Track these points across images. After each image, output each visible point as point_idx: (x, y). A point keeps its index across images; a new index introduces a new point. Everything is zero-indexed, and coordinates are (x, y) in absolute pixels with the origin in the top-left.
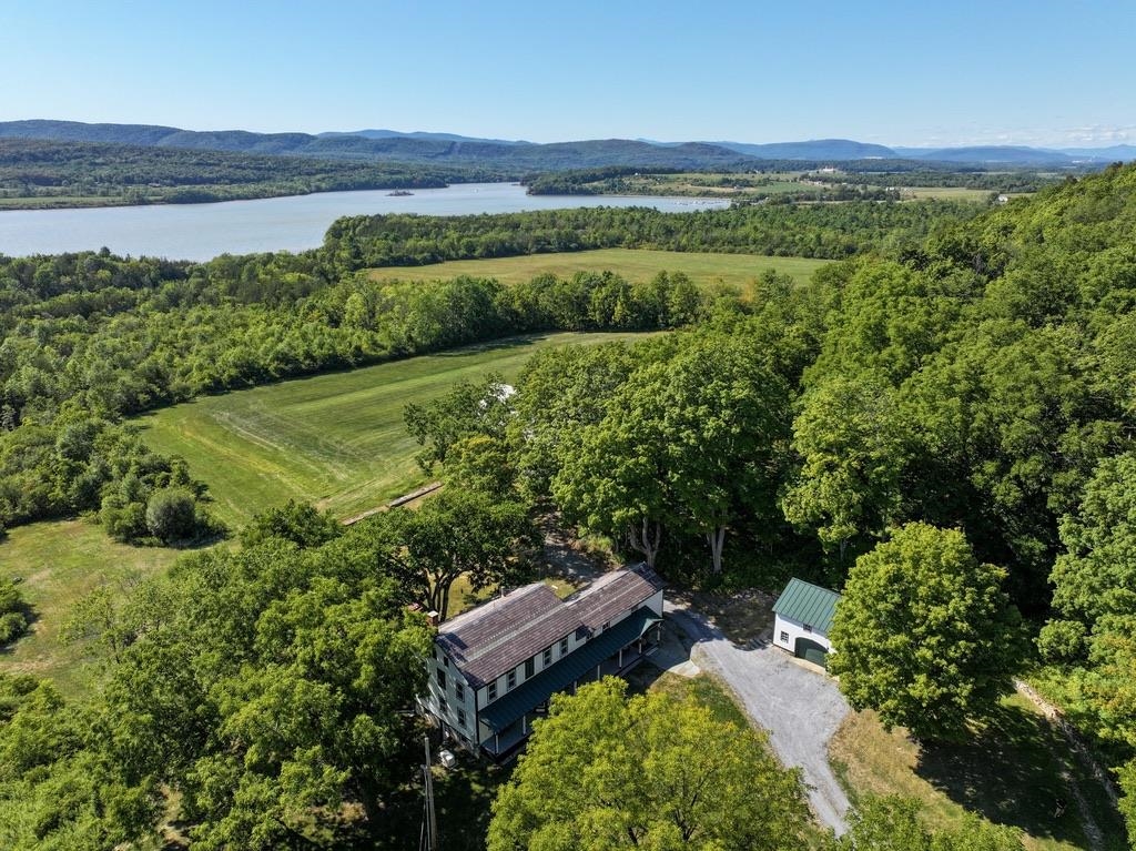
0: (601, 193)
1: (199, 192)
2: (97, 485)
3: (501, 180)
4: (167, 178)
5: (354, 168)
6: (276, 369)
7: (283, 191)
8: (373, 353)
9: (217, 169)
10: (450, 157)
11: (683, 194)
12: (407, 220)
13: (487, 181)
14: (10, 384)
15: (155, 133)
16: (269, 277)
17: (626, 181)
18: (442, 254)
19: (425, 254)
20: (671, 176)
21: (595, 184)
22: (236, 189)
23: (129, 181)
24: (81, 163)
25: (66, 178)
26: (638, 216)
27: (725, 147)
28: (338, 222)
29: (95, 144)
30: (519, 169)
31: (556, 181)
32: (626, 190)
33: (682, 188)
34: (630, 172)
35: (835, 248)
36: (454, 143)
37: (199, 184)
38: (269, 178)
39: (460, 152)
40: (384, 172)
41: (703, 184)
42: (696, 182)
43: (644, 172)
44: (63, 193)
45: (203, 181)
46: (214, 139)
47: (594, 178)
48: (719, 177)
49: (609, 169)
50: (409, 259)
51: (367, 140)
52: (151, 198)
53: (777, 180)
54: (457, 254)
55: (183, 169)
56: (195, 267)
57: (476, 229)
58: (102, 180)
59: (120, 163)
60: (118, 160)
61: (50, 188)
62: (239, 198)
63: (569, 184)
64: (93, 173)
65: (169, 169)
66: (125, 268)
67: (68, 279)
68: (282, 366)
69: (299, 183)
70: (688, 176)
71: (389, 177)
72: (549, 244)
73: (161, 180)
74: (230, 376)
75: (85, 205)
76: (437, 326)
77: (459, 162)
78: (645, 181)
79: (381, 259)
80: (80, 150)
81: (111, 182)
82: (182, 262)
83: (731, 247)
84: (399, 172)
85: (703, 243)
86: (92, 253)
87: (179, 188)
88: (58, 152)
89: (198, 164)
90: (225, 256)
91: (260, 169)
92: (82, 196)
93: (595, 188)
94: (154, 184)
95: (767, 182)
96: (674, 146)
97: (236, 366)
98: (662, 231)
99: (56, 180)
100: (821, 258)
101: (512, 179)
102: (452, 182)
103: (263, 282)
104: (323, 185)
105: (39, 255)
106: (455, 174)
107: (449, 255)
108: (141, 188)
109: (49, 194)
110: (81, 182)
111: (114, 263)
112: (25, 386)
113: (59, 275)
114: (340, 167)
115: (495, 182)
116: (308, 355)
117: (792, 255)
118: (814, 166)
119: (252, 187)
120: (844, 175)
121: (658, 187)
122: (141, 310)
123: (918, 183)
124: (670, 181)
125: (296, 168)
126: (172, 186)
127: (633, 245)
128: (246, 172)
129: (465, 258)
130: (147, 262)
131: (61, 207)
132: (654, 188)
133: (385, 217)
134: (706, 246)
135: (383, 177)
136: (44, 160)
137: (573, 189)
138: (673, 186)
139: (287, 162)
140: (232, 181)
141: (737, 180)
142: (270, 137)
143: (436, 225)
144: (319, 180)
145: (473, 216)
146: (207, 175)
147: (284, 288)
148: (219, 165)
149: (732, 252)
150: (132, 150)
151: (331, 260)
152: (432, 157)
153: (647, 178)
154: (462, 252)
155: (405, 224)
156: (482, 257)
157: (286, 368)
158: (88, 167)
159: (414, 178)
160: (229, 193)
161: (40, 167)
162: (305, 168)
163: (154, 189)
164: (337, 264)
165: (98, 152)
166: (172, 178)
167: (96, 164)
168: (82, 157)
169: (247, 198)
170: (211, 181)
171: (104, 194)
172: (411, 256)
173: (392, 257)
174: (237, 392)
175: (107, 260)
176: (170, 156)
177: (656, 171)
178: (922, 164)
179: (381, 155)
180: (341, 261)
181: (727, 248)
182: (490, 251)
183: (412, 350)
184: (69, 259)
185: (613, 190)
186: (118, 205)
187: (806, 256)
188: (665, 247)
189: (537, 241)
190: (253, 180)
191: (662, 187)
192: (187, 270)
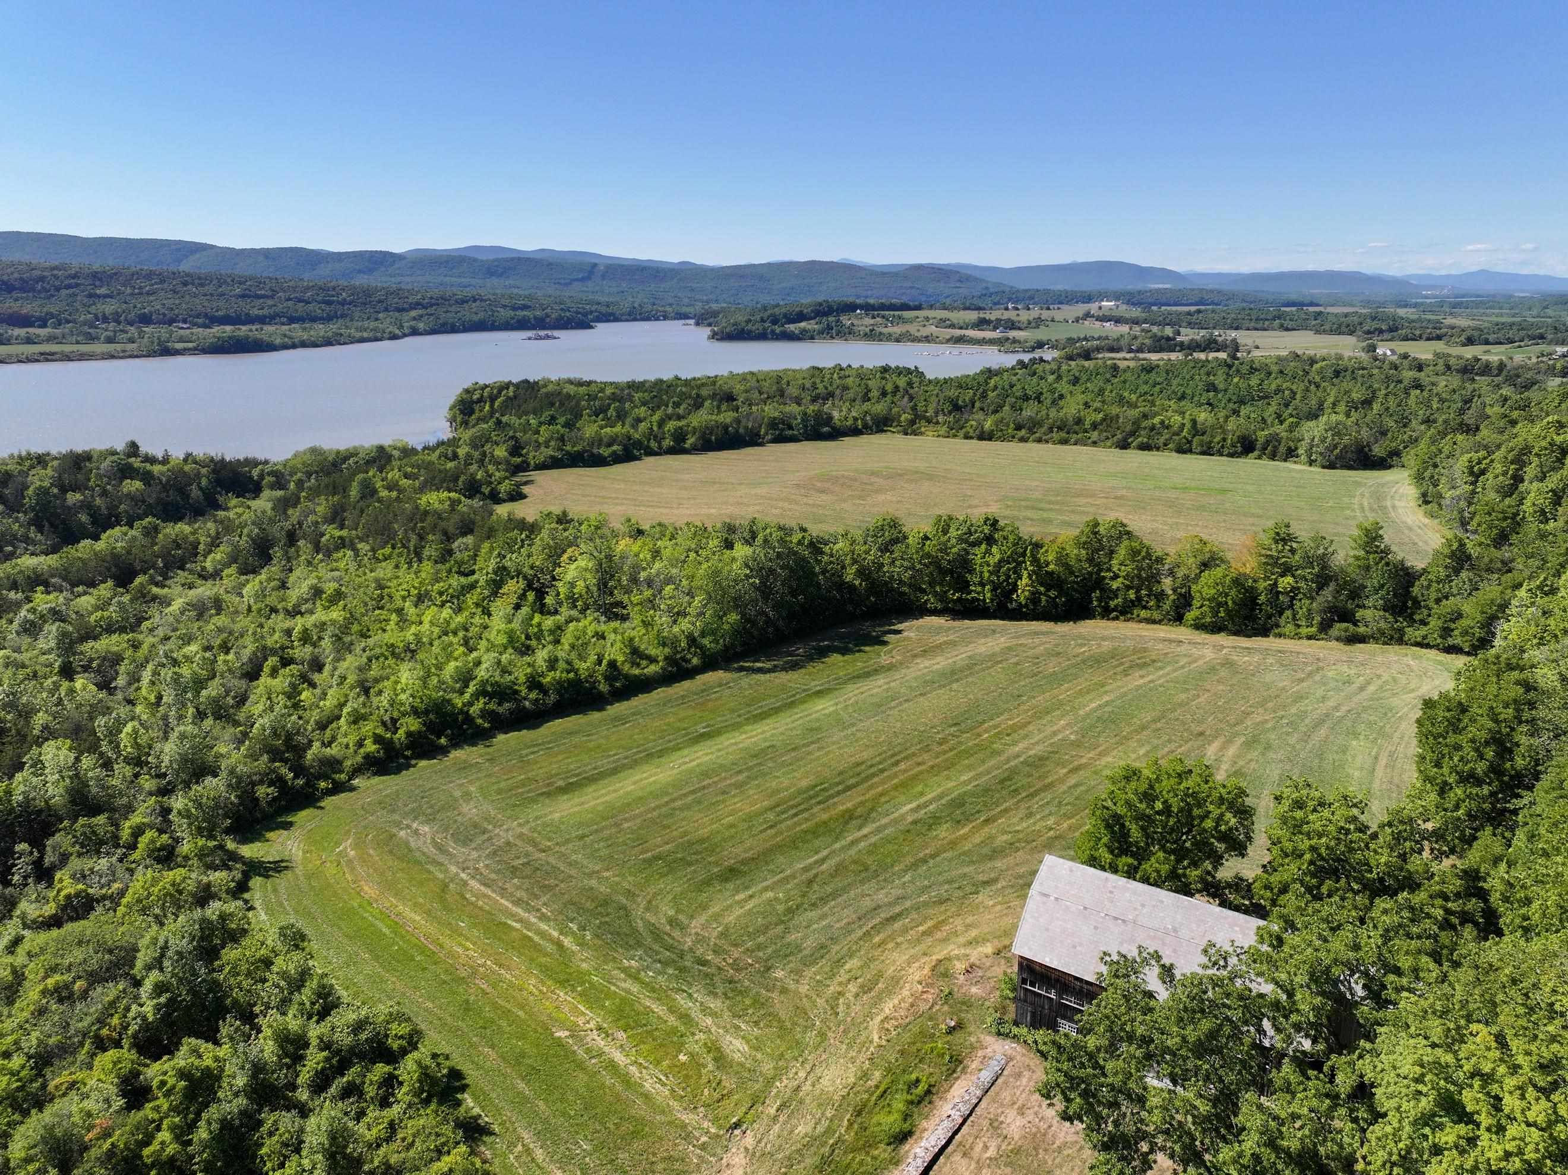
0: (812, 338)
1: (247, 337)
2: (250, 1121)
3: (666, 318)
4: (198, 316)
5: (463, 302)
6: (484, 714)
7: (365, 335)
8: (636, 671)
9: (270, 302)
10: (590, 284)
11: (927, 339)
12: (571, 389)
13: (648, 319)
14: (21, 784)
15: (179, 250)
16: (394, 494)
17: (846, 320)
18: (638, 444)
19: (615, 448)
20: (907, 314)
21: (803, 324)
22: (297, 331)
23: (145, 320)
24: (75, 295)
25: (52, 316)
26: (902, 382)
27: (963, 271)
28: (467, 391)
29: (96, 267)
30: (686, 300)
31: (749, 321)
32: (846, 334)
33: (925, 332)
34: (851, 308)
35: (1224, 440)
36: (595, 265)
37: (244, 324)
38: (343, 316)
39: (603, 277)
40: (504, 307)
41: (952, 326)
42: (942, 323)
43: (868, 308)
44: (50, 339)
45: (250, 320)
46: (261, 258)
47: (801, 317)
48: (973, 316)
49: (820, 304)
50: (593, 455)
51: (475, 260)
52: (179, 346)
53: (1053, 321)
54: (660, 447)
55: (222, 303)
56: (268, 468)
57: (677, 405)
58: (105, 319)
59: (132, 294)
60: (129, 291)
61: (31, 330)
62: (304, 345)
63: (767, 325)
64: (93, 309)
65: (200, 304)
66: (162, 474)
67: (78, 496)
68: (492, 706)
69: (386, 322)
70: (930, 313)
71: (512, 313)
72: (790, 428)
73: (193, 318)
74: (409, 734)
75: (82, 357)
76: (733, 617)
77: (603, 293)
78: (872, 321)
79: (552, 457)
80: (75, 276)
81: (119, 323)
82: (246, 460)
83: (1063, 435)
84: (525, 307)
85: (1019, 428)
86: (114, 453)
87: (216, 330)
88: (42, 279)
89: (243, 296)
90: (314, 451)
91: (329, 303)
92: (78, 343)
93: (804, 331)
94: (181, 325)
95: (1038, 323)
96: (893, 270)
97: (415, 712)
98: (947, 407)
99: (39, 319)
100: (1203, 453)
101: (683, 316)
102: (599, 320)
103: (388, 504)
104: (421, 326)
105: (29, 454)
106: (603, 309)
107: (648, 447)
108: (163, 331)
109: (29, 341)
110: (74, 322)
111: (148, 466)
112: (55, 791)
113: (64, 490)
114: (441, 301)
115: (657, 319)
116: (534, 683)
117: (1158, 449)
118: (1088, 298)
119: (320, 330)
120: (1136, 312)
121: (890, 329)
122: (208, 564)
123: (1247, 324)
124: (905, 321)
125: (380, 301)
126: (205, 326)
127: (911, 429)
128: (311, 307)
129: (672, 451)
130: (196, 462)
131: (47, 360)
132: (885, 331)
133: (536, 383)
134: (1023, 432)
135: (504, 314)
136: (22, 290)
137: (773, 331)
138: (912, 329)
139: (368, 293)
140: (292, 320)
141: (999, 320)
142: (340, 257)
143: (614, 398)
144: (414, 319)
145: (661, 381)
146: (255, 312)
147: (429, 519)
148: (272, 297)
149: (1064, 442)
150: (150, 275)
151: (481, 462)
152: (566, 284)
153: (874, 317)
154: (668, 443)
155: (568, 396)
156: (695, 450)
157: (501, 710)
158: (86, 300)
159: (547, 316)
160: (290, 338)
161: (16, 300)
162: (394, 301)
163: (182, 332)
164: (491, 468)
165: (100, 280)
166: (206, 315)
167: (99, 296)
168: (77, 285)
169: (315, 345)
170: (262, 320)
171: (110, 340)
172: (595, 451)
173: (568, 453)
174: (423, 763)
175: (135, 462)
176: (202, 285)
177: (883, 307)
178: (1231, 296)
179: (495, 281)
180: (497, 463)
181: (1055, 435)
182: (709, 441)
183: (695, 661)
184: (78, 462)
185: (831, 332)
186: (131, 357)
187: (1180, 451)
188: (961, 433)
189: (773, 424)
190: (321, 319)
191: (897, 330)
192: (255, 473)
